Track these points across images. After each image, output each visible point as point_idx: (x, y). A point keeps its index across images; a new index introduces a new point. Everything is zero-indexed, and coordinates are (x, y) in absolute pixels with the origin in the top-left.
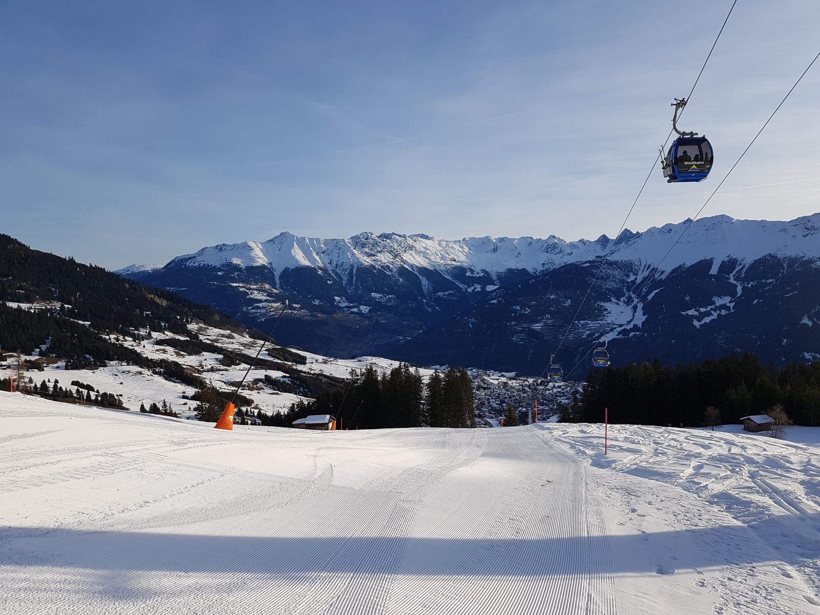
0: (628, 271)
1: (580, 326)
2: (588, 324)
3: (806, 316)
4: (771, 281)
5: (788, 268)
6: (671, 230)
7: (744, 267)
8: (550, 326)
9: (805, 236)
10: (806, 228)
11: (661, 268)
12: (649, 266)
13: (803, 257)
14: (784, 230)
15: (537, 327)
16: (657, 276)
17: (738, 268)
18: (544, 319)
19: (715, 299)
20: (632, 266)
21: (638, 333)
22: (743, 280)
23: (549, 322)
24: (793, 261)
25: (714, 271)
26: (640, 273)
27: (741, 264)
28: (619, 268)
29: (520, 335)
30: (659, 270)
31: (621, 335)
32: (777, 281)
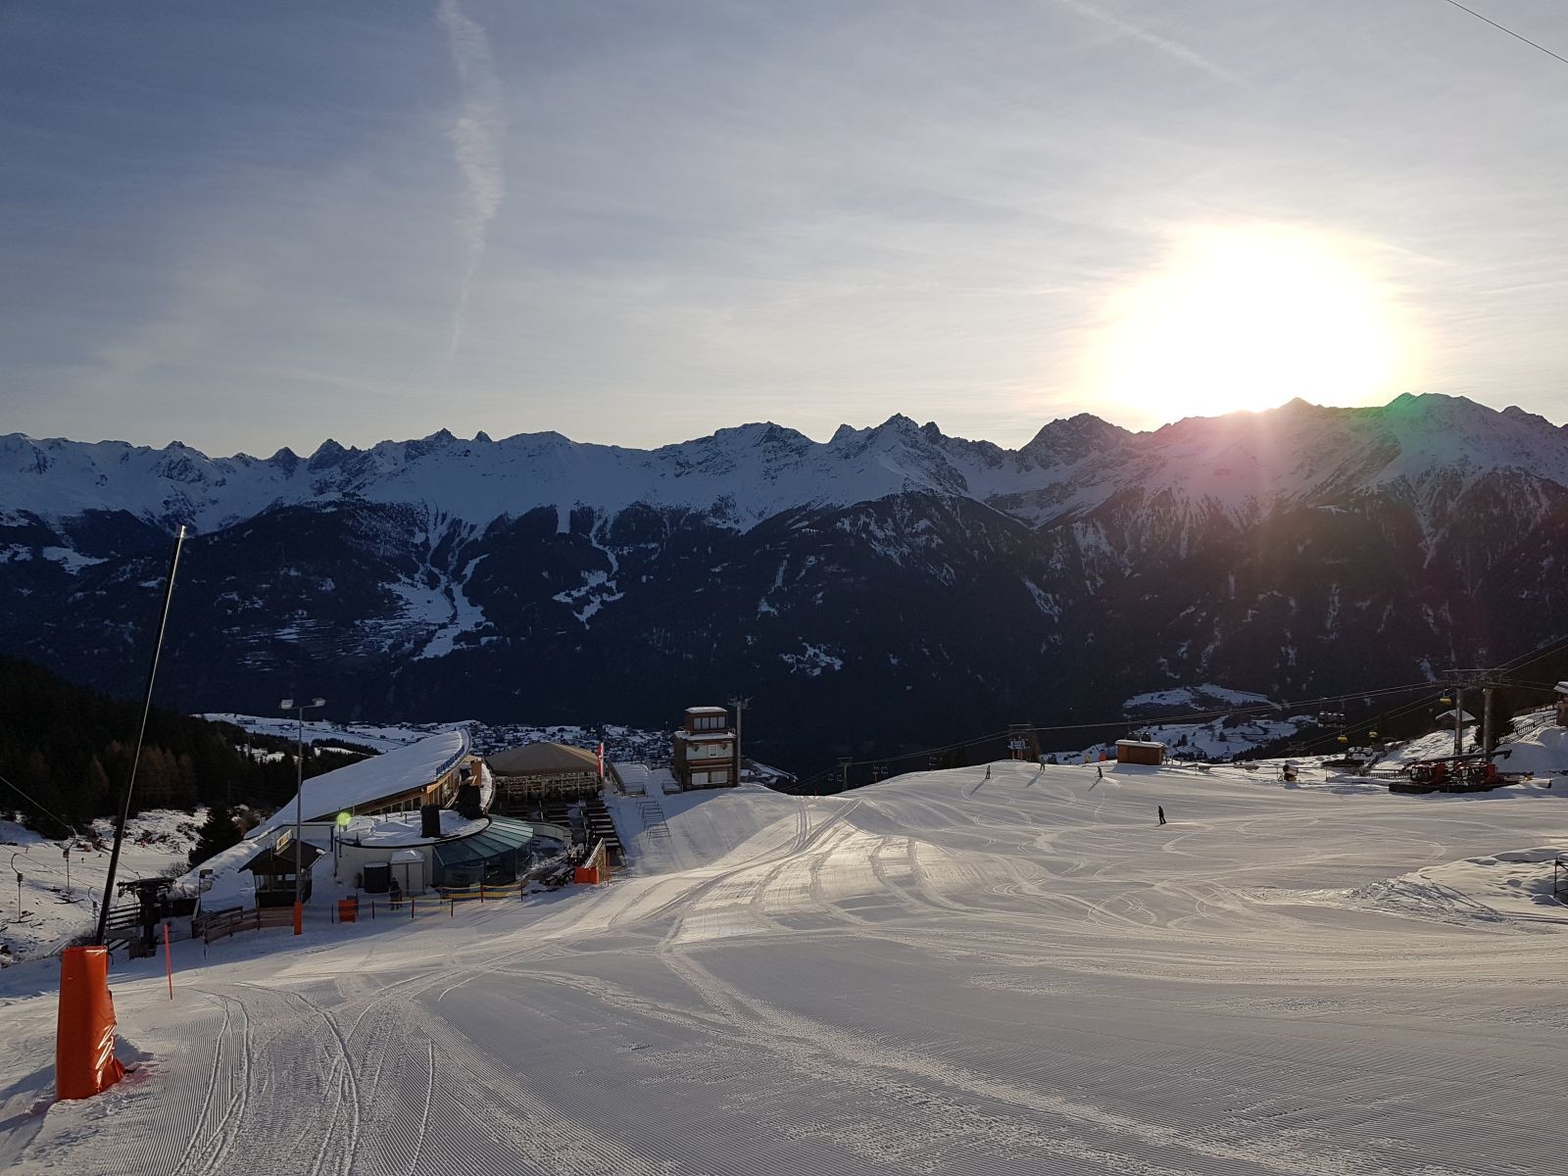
0: (409, 524)
1: (367, 630)
2: (382, 626)
3: (763, 600)
4: (654, 545)
5: (672, 526)
6: (468, 451)
7: (606, 521)
8: (312, 632)
9: (677, 476)
10: (678, 463)
11: (468, 519)
12: (444, 516)
13: (688, 509)
14: (647, 464)
15: (289, 634)
16: (464, 534)
17: (598, 524)
18: (295, 619)
19: (585, 574)
20: (412, 514)
21: (495, 638)
22: (613, 544)
23: (310, 623)
24: (676, 515)
25: (564, 527)
26: (431, 527)
27: (600, 517)
28: (391, 518)
29: (259, 653)
30: (464, 523)
31: (462, 643)
32: (662, 546)
